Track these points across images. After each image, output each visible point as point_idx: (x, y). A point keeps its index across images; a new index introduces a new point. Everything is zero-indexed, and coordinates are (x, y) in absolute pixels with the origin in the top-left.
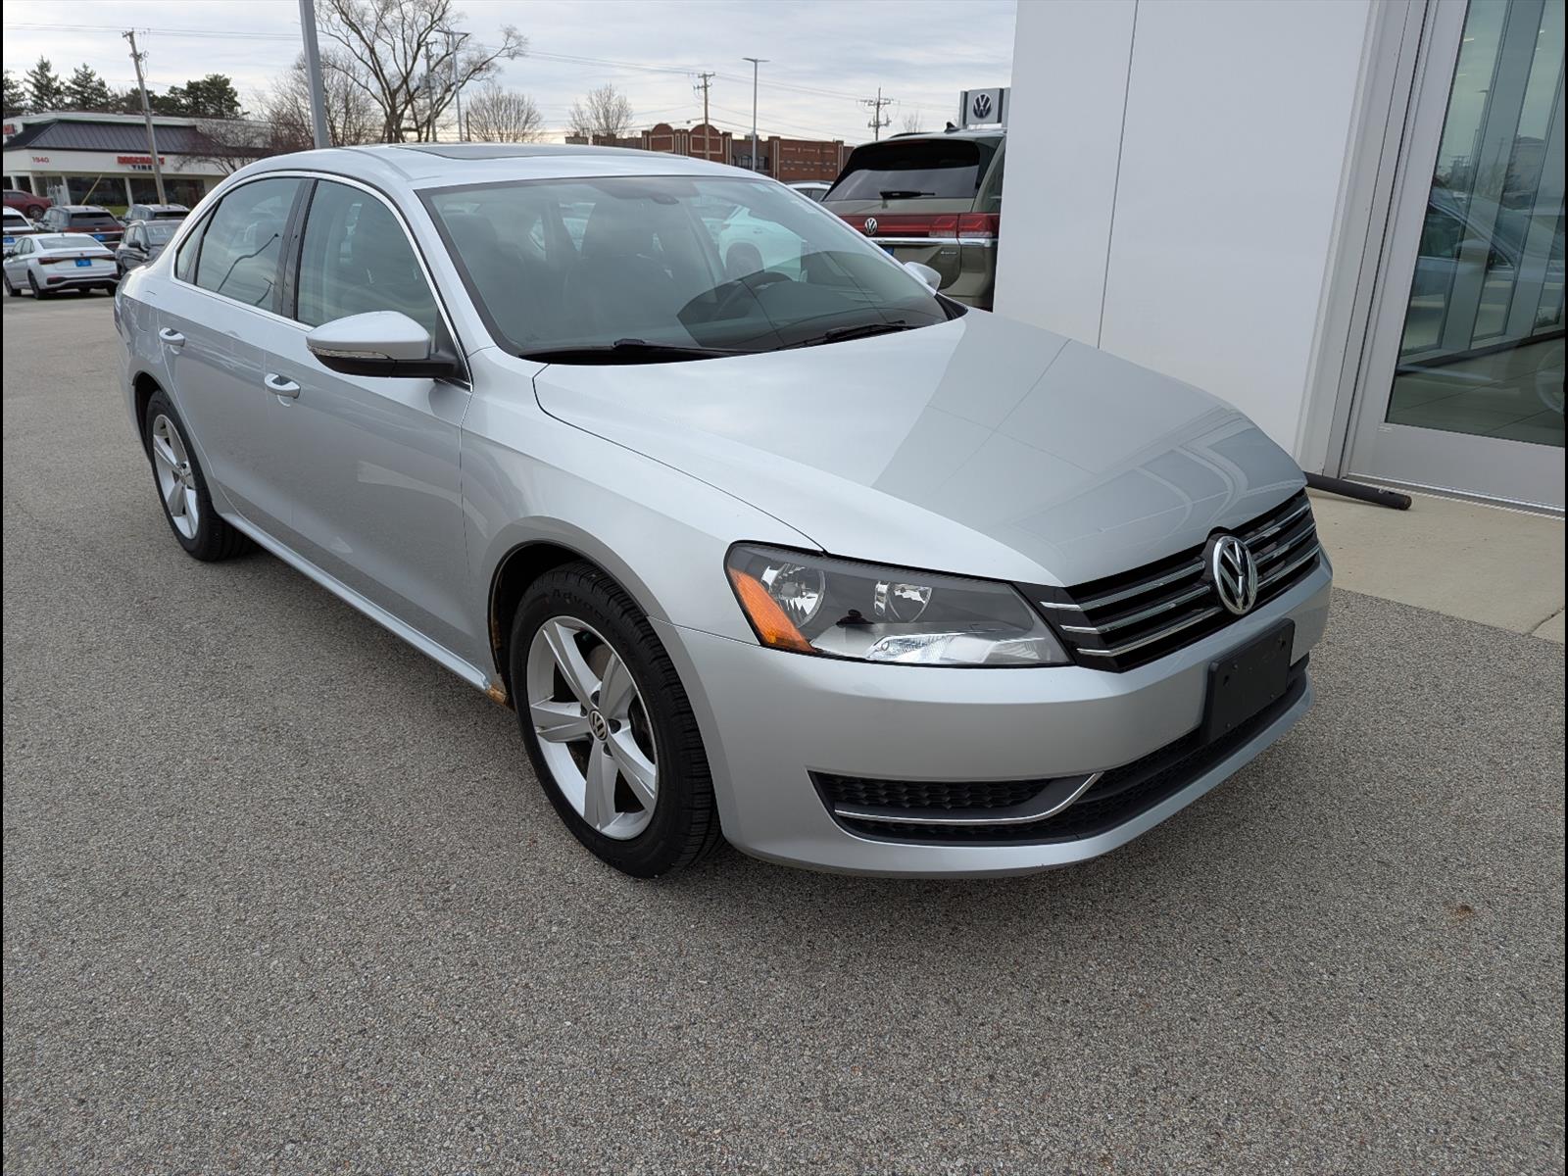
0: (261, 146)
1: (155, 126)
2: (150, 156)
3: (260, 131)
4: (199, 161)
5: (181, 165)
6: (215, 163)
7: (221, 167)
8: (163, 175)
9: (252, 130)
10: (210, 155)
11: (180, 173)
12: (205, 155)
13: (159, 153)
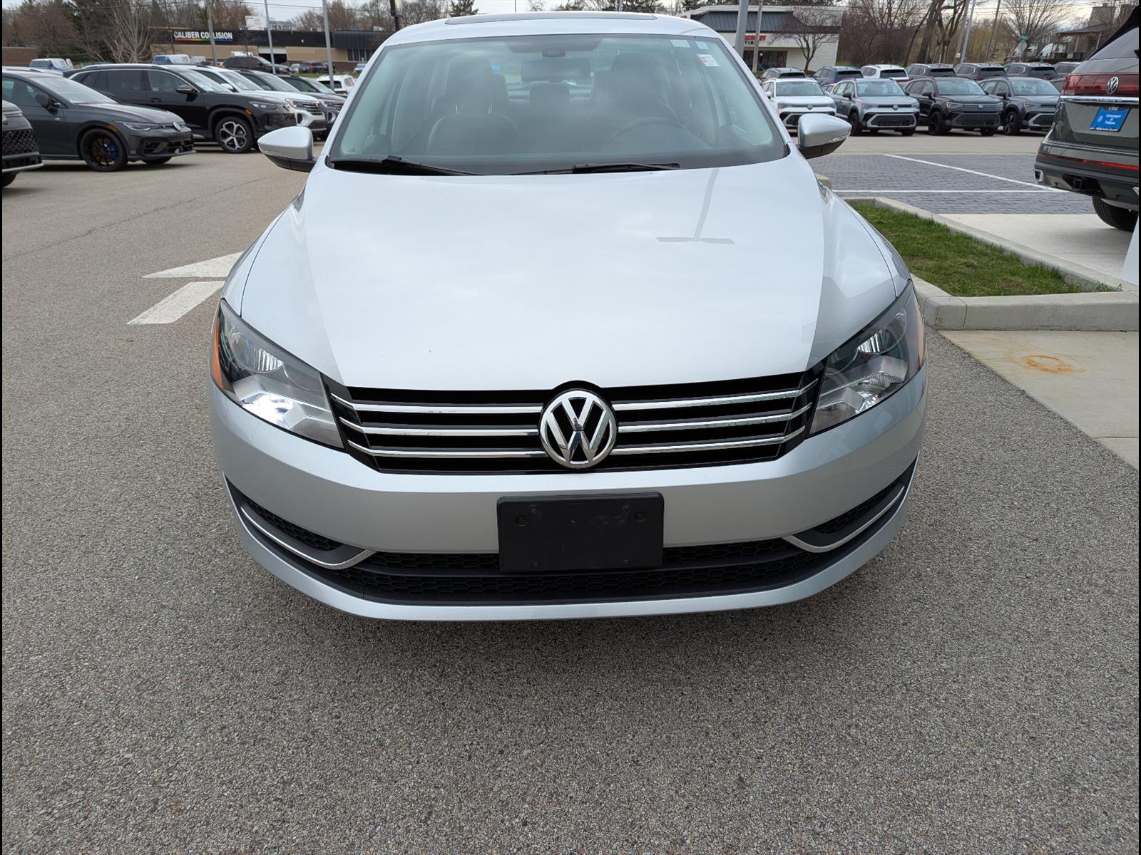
0: (829, 25)
1: (764, 13)
2: (754, 34)
3: (832, 13)
4: (785, 37)
5: (773, 41)
6: (795, 38)
7: (799, 42)
8: (760, 48)
9: (827, 13)
10: (794, 33)
11: (771, 46)
12: (789, 33)
13: (761, 32)
